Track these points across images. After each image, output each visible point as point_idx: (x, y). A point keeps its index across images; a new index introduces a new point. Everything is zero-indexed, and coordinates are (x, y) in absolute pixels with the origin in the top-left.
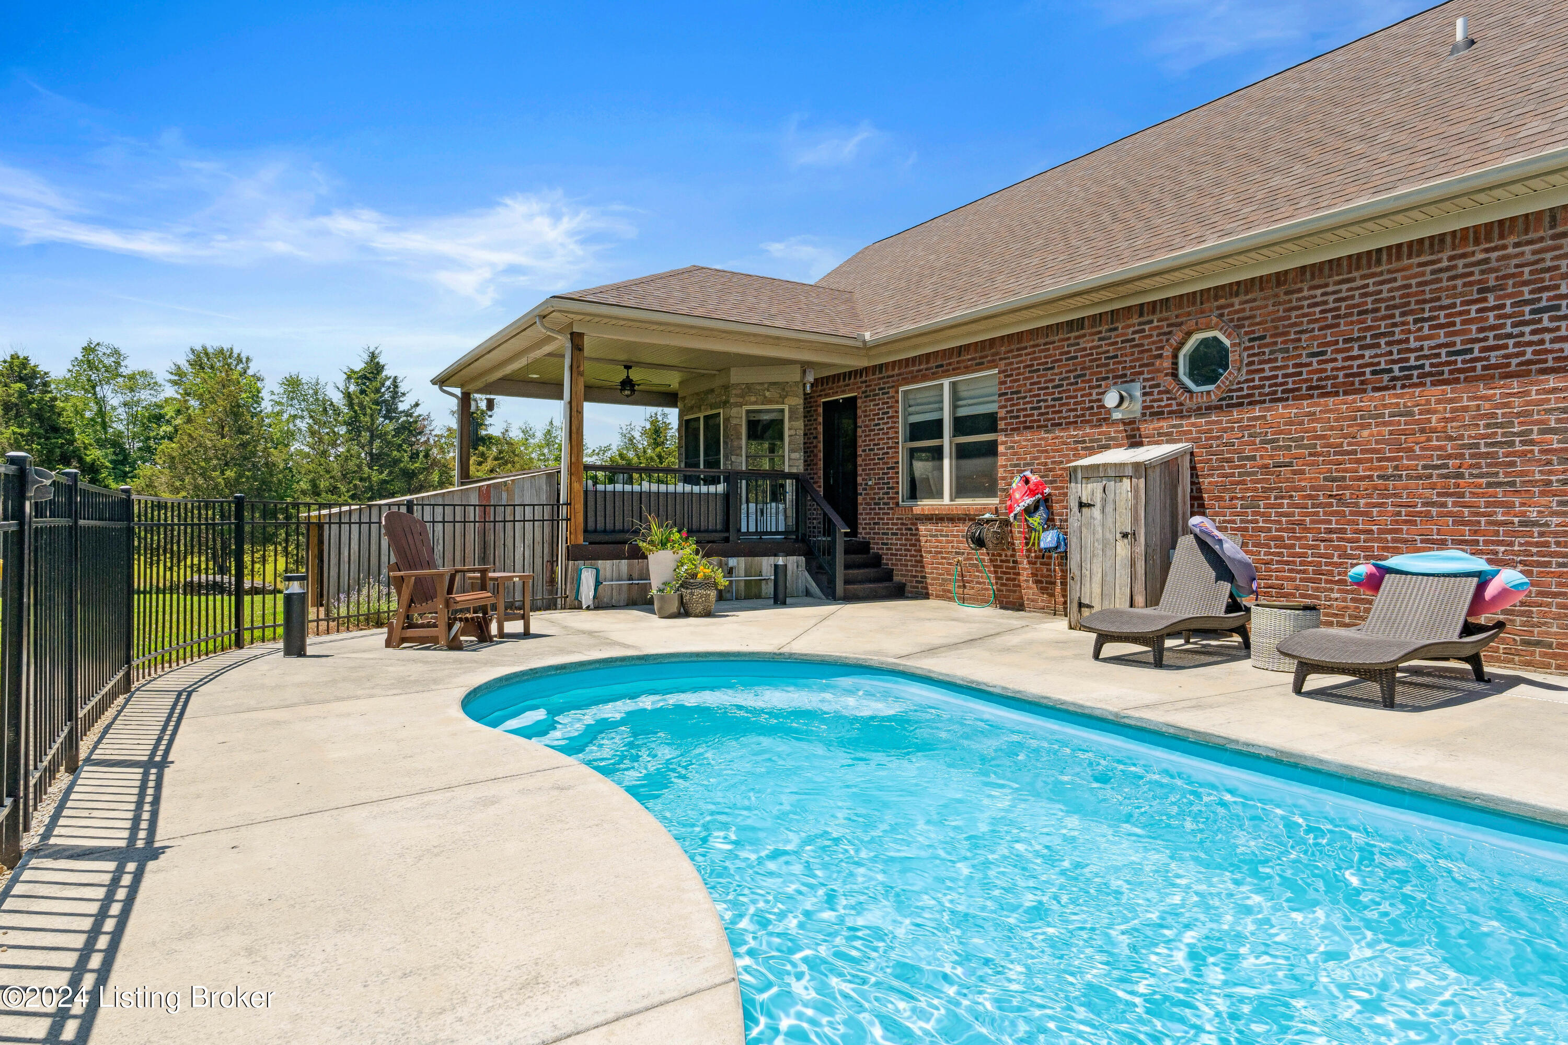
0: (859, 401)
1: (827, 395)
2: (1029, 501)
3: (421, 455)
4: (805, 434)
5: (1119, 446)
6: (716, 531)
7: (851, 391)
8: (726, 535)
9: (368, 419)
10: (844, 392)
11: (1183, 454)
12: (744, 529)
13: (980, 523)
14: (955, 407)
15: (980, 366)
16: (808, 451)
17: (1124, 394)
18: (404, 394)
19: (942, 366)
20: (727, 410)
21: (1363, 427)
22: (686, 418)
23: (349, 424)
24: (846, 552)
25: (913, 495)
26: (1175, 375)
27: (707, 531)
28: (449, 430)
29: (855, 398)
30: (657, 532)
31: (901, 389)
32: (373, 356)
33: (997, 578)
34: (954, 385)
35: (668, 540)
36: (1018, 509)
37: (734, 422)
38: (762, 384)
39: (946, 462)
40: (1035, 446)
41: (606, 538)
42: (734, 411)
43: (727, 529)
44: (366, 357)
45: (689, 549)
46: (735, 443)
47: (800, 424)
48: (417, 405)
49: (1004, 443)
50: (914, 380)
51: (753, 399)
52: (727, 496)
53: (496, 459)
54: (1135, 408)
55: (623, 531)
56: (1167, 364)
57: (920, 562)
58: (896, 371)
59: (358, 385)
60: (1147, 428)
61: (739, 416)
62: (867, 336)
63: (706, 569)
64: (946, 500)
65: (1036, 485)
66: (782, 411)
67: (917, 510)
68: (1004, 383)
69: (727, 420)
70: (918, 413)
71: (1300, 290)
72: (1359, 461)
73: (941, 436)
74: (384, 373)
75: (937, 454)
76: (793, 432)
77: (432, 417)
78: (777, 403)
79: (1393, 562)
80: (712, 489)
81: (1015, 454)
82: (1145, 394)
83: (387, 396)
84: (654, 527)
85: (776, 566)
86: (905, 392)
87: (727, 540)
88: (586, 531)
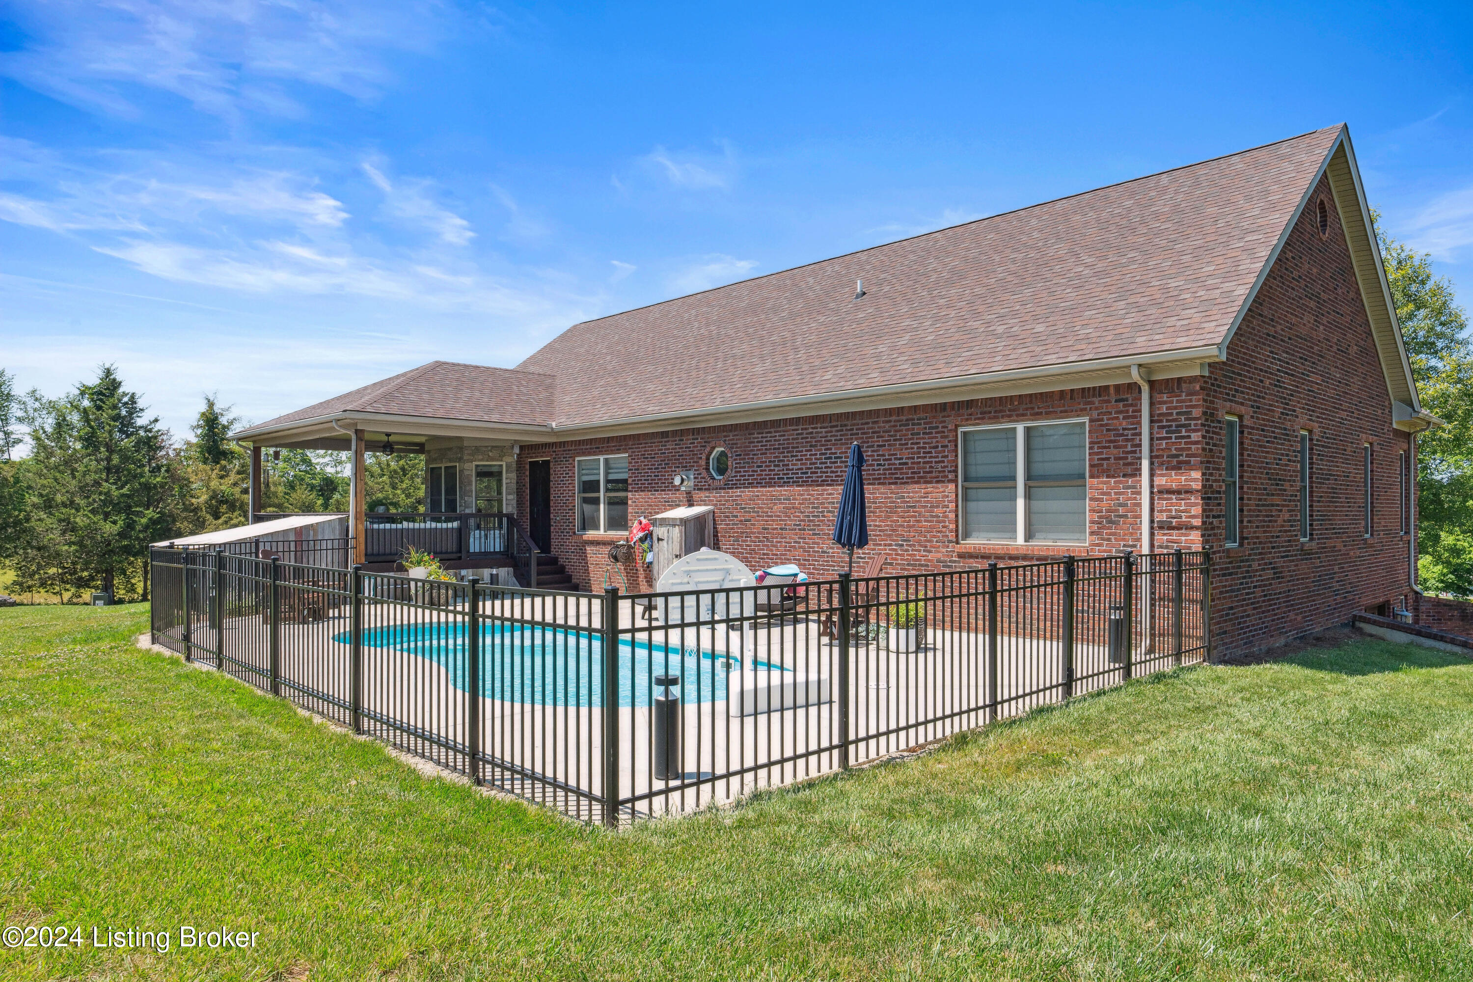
0: (552, 465)
1: (531, 457)
2: (641, 534)
3: (163, 469)
4: (517, 483)
5: (684, 505)
6: (452, 553)
7: (547, 456)
8: (459, 555)
9: (106, 435)
10: (542, 456)
11: (708, 512)
12: (472, 550)
13: (617, 547)
14: (607, 473)
15: (618, 451)
16: (519, 493)
17: (684, 477)
18: (142, 410)
19: (598, 448)
20: (462, 464)
21: (775, 504)
22: (431, 466)
23: (86, 440)
24: (539, 564)
25: (584, 528)
26: (707, 469)
27: (446, 553)
28: (188, 443)
29: (549, 461)
30: (414, 556)
31: (577, 459)
32: (108, 372)
33: (628, 580)
34: (606, 460)
35: (421, 560)
36: (635, 540)
37: (466, 473)
38: (487, 447)
39: (602, 506)
40: (646, 502)
41: (380, 559)
42: (467, 466)
43: (460, 551)
44: (101, 374)
45: (434, 567)
46: (468, 488)
47: (513, 475)
48: (156, 420)
49: (631, 499)
50: (584, 454)
51: (480, 457)
52: (460, 530)
53: (239, 473)
54: (690, 484)
55: (391, 554)
56: (703, 463)
57: (587, 571)
58: (573, 448)
59: (92, 400)
60: (697, 495)
61: (470, 468)
62: (554, 425)
63: (447, 577)
64: (602, 531)
65: (645, 525)
66: (501, 466)
67: (585, 537)
68: (630, 463)
69: (461, 471)
70: (587, 475)
71: (753, 434)
72: (773, 521)
73: (599, 491)
74: (121, 390)
75: (596, 501)
76: (509, 481)
77: (172, 432)
78: (497, 460)
79: (770, 570)
80: (450, 525)
81: (636, 506)
82: (695, 478)
83: (124, 412)
84: (413, 553)
85: (492, 575)
86: (579, 461)
87: (460, 558)
88: (366, 555)
